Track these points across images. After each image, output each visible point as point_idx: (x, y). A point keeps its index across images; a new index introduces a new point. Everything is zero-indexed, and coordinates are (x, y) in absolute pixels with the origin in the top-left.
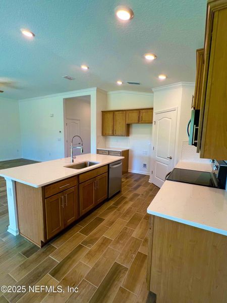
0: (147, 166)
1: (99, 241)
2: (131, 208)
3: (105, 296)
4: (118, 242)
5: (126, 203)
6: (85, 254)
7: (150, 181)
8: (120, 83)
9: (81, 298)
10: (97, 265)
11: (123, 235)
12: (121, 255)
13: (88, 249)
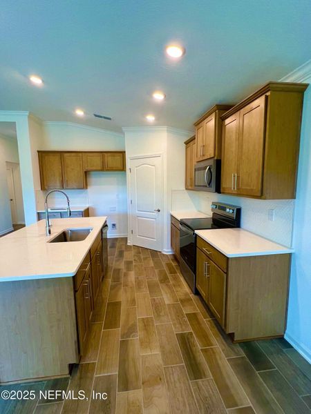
0: (117, 226)
1: (139, 325)
2: (138, 278)
3: (197, 365)
4: (159, 316)
5: (126, 275)
6: (137, 345)
7: (130, 243)
8: (80, 113)
9: (180, 383)
10: (162, 347)
11: (157, 307)
12: (174, 324)
13: (136, 339)
